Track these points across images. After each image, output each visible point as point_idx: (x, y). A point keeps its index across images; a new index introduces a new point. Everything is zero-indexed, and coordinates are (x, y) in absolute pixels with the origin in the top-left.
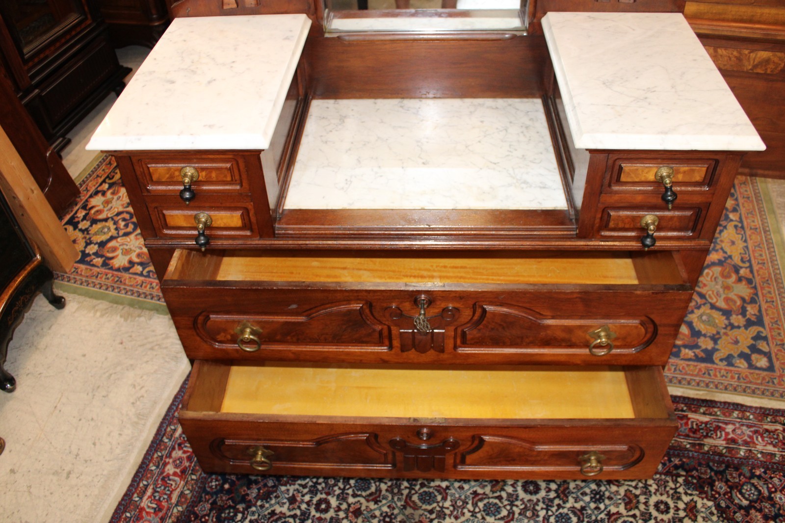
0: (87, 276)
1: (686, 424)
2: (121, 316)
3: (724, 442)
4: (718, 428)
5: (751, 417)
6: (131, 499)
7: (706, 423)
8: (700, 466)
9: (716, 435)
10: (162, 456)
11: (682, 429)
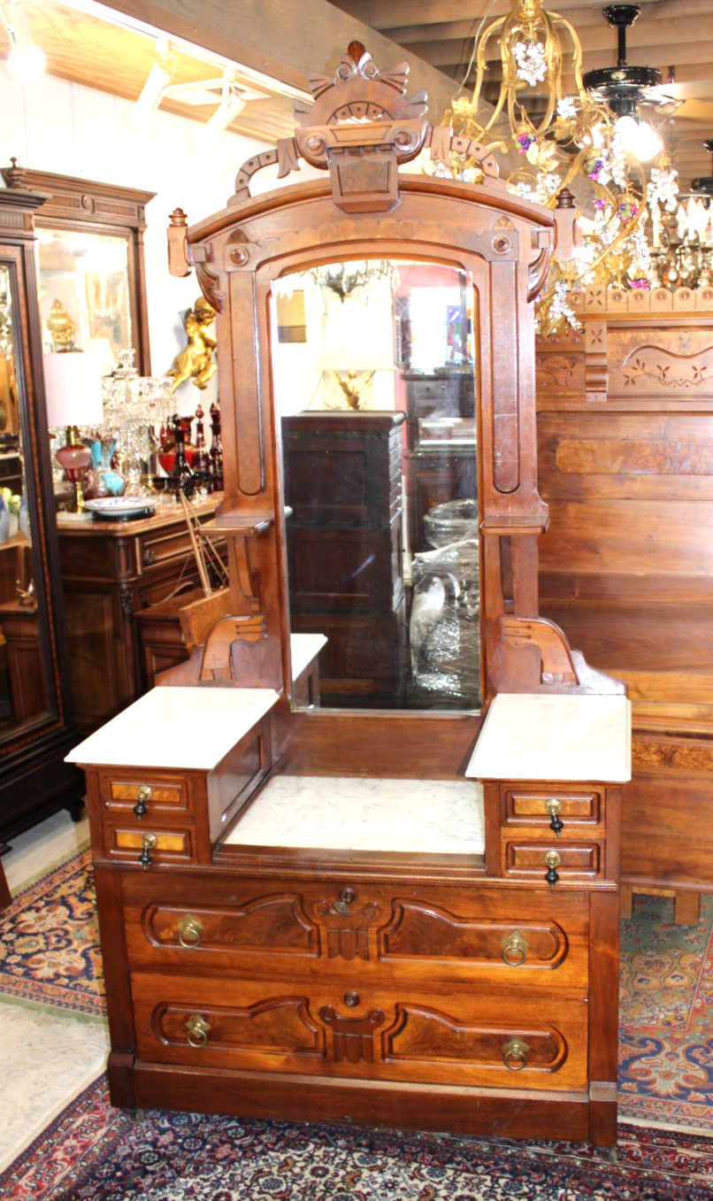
1: (673, 1158)
8: (678, 1197)
10: (53, 1143)
11: (666, 1163)
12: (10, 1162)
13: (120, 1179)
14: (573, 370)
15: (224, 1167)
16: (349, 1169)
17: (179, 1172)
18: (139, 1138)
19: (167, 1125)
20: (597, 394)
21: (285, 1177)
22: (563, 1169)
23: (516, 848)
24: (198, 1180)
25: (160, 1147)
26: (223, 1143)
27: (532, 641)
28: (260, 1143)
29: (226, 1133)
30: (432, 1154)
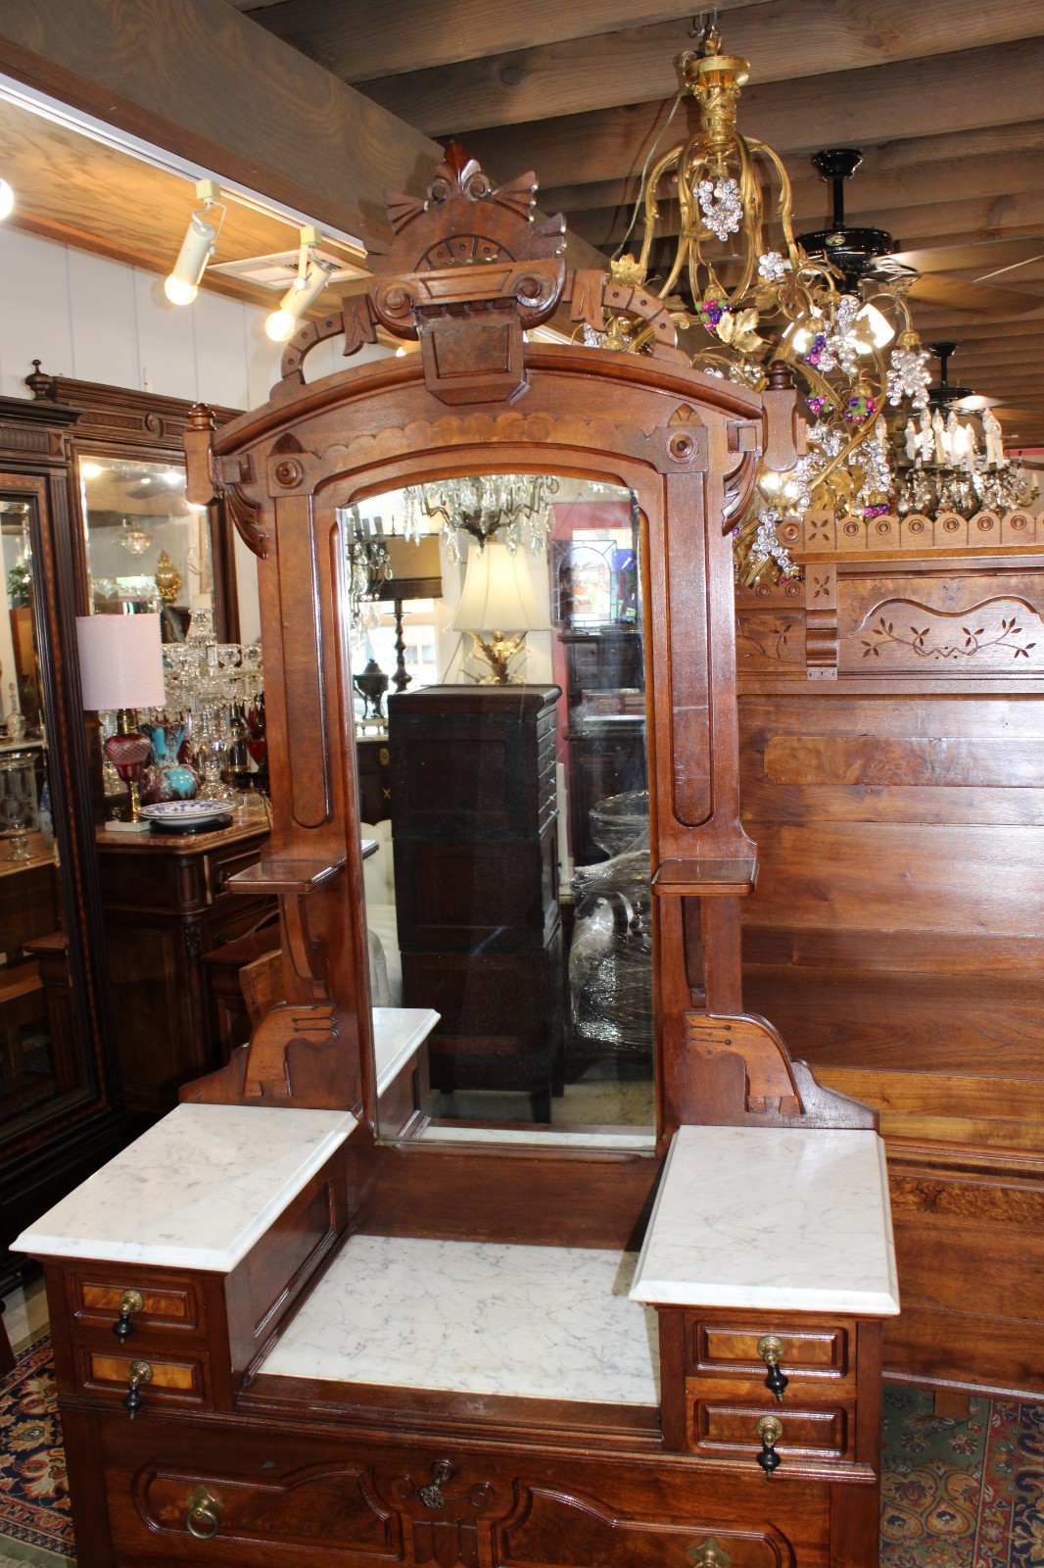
14: (787, 634)
20: (823, 669)
23: (711, 1410)
27: (733, 1049)
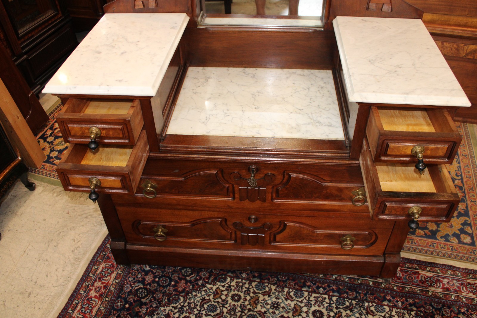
0: (50, 171)
1: (418, 277)
2: (69, 197)
3: (442, 290)
4: (438, 281)
5: (459, 274)
6: (67, 312)
7: (431, 277)
8: (426, 305)
9: (437, 285)
10: (88, 285)
11: (415, 281)
12: (66, 300)
13: (128, 309)
15: (184, 297)
16: (252, 295)
17: (160, 303)
18: (134, 279)
19: (148, 268)
21: (218, 302)
22: (364, 288)
24: (171, 308)
25: (147, 285)
26: (181, 279)
28: (201, 278)
29: (181, 272)
30: (294, 281)
